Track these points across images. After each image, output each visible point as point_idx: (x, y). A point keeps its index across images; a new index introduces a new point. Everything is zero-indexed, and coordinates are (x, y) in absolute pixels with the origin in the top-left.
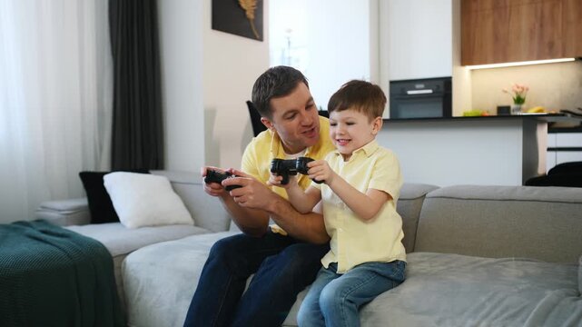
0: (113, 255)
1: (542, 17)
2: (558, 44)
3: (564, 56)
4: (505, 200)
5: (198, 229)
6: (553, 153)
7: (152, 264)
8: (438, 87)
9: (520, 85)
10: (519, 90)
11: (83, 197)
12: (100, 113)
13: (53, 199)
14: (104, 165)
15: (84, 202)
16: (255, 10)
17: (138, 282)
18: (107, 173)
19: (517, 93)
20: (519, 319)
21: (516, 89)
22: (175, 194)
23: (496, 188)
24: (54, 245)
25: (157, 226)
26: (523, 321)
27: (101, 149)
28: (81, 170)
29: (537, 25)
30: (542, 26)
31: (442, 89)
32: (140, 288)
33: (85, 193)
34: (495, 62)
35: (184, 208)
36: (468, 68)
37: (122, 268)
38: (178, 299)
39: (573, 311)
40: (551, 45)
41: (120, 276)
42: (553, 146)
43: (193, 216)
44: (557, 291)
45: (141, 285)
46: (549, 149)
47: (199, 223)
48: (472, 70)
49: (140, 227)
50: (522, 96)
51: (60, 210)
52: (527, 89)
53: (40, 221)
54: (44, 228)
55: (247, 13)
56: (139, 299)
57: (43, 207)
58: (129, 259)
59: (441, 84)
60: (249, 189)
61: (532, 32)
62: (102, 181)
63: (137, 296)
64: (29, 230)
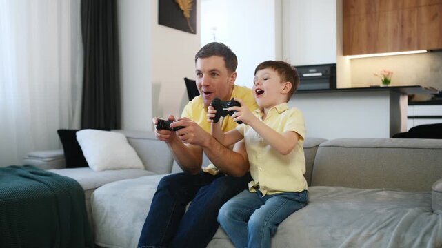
0: (84, 189)
1: (403, 20)
2: (415, 40)
3: (419, 49)
4: (378, 148)
5: (147, 172)
6: (411, 120)
7: (114, 195)
8: (326, 71)
9: (387, 70)
10: (386, 74)
11: (60, 148)
12: (73, 86)
13: (37, 149)
14: (76, 124)
15: (61, 152)
16: (190, 11)
17: (104, 209)
18: (78, 130)
19: (384, 76)
20: (389, 228)
21: (383, 72)
22: (130, 146)
23: (371, 140)
24: (40, 181)
25: (116, 169)
26: (392, 230)
27: (73, 113)
28: (58, 128)
29: (399, 27)
30: (402, 26)
31: (329, 73)
32: (105, 214)
33: (62, 146)
34: (368, 53)
35: (137, 156)
36: (348, 57)
37: (91, 200)
38: (134, 220)
39: (428, 221)
40: (409, 40)
41: (90, 205)
42: (412, 115)
43: (144, 163)
44: (416, 208)
45: (105, 212)
46: (409, 118)
47: (148, 167)
48: (351, 59)
49: (104, 170)
50: (389, 79)
51: (42, 158)
52: (392, 73)
53: (27, 166)
54: (31, 170)
55: (185, 13)
56: (104, 223)
57: (30, 156)
58: (97, 192)
59: (328, 69)
60: (190, 128)
61: (395, 31)
62: (75, 136)
63: (102, 220)
64: (20, 171)
